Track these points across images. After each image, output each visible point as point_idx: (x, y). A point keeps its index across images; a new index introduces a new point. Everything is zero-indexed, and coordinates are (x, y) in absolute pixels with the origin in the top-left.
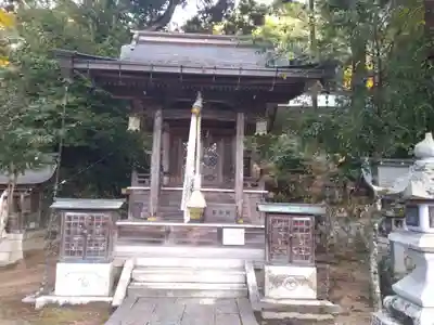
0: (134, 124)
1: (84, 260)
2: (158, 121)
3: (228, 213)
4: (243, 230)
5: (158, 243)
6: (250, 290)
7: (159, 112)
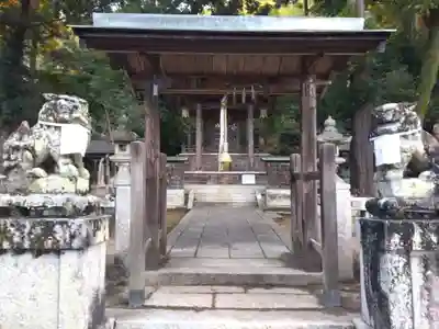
0: (185, 113)
2: (199, 112)
3: (244, 166)
4: (254, 175)
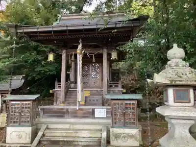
1: (20, 125)
3: (97, 100)
4: (105, 109)
5: (62, 117)
6: (102, 141)
7: (64, 51)
